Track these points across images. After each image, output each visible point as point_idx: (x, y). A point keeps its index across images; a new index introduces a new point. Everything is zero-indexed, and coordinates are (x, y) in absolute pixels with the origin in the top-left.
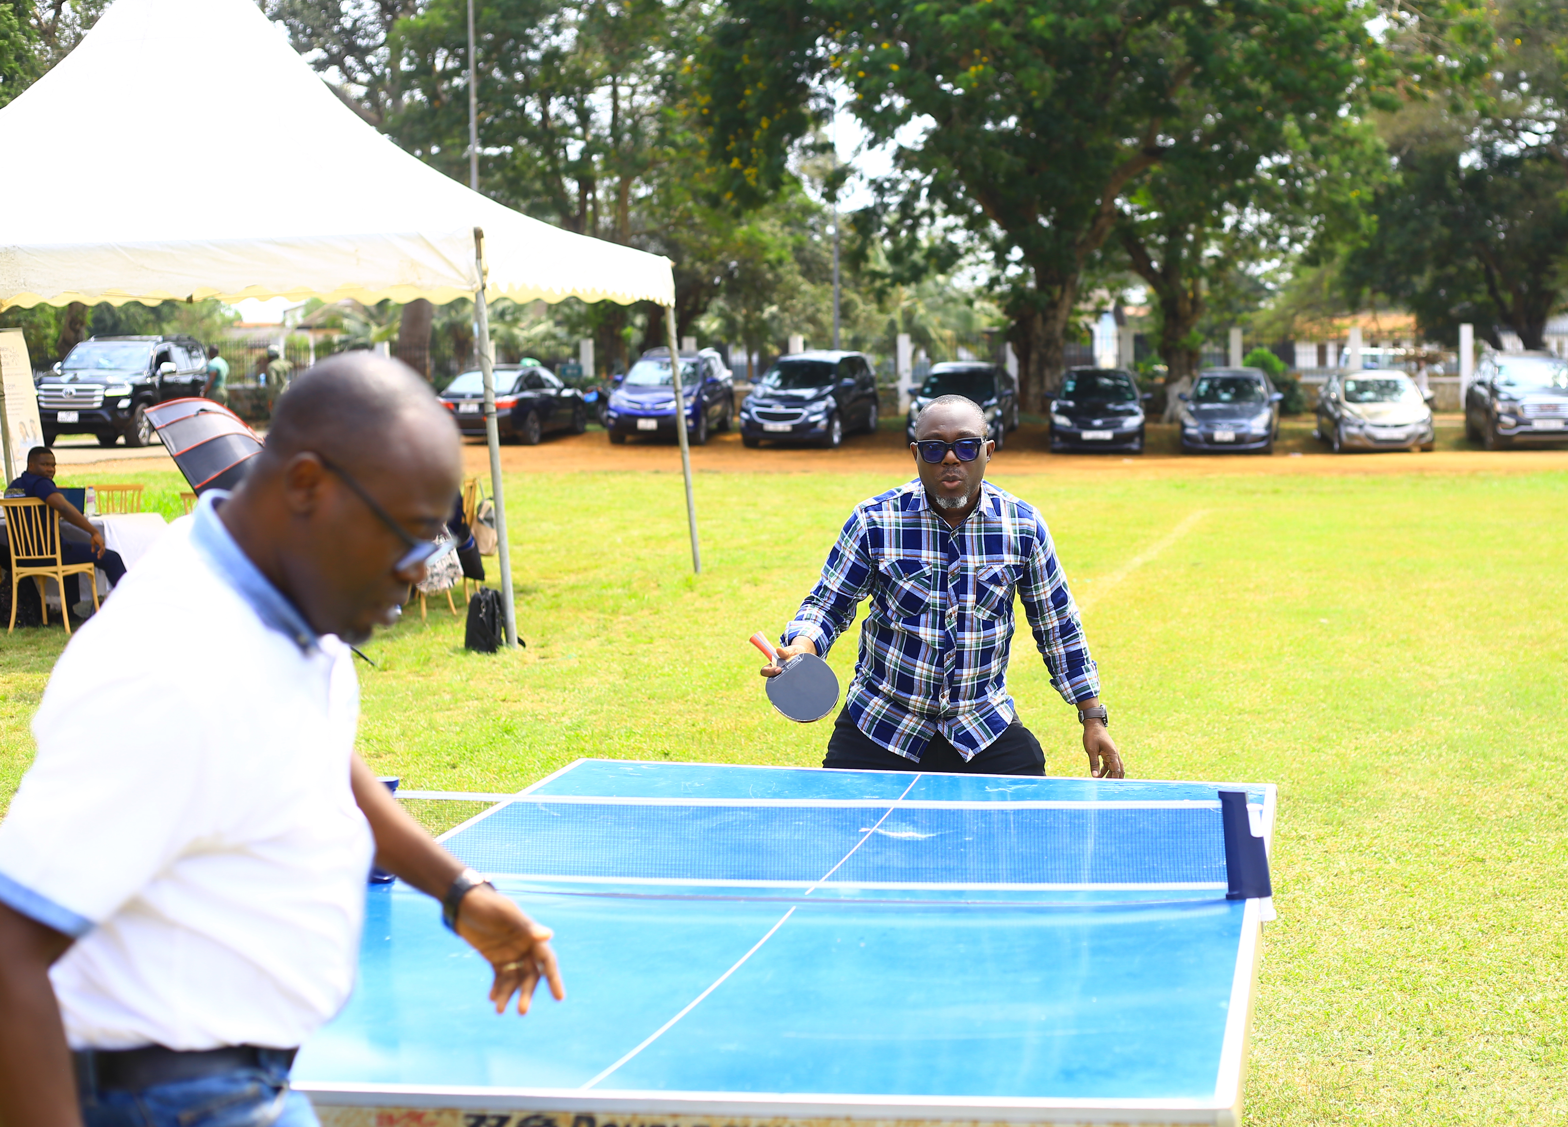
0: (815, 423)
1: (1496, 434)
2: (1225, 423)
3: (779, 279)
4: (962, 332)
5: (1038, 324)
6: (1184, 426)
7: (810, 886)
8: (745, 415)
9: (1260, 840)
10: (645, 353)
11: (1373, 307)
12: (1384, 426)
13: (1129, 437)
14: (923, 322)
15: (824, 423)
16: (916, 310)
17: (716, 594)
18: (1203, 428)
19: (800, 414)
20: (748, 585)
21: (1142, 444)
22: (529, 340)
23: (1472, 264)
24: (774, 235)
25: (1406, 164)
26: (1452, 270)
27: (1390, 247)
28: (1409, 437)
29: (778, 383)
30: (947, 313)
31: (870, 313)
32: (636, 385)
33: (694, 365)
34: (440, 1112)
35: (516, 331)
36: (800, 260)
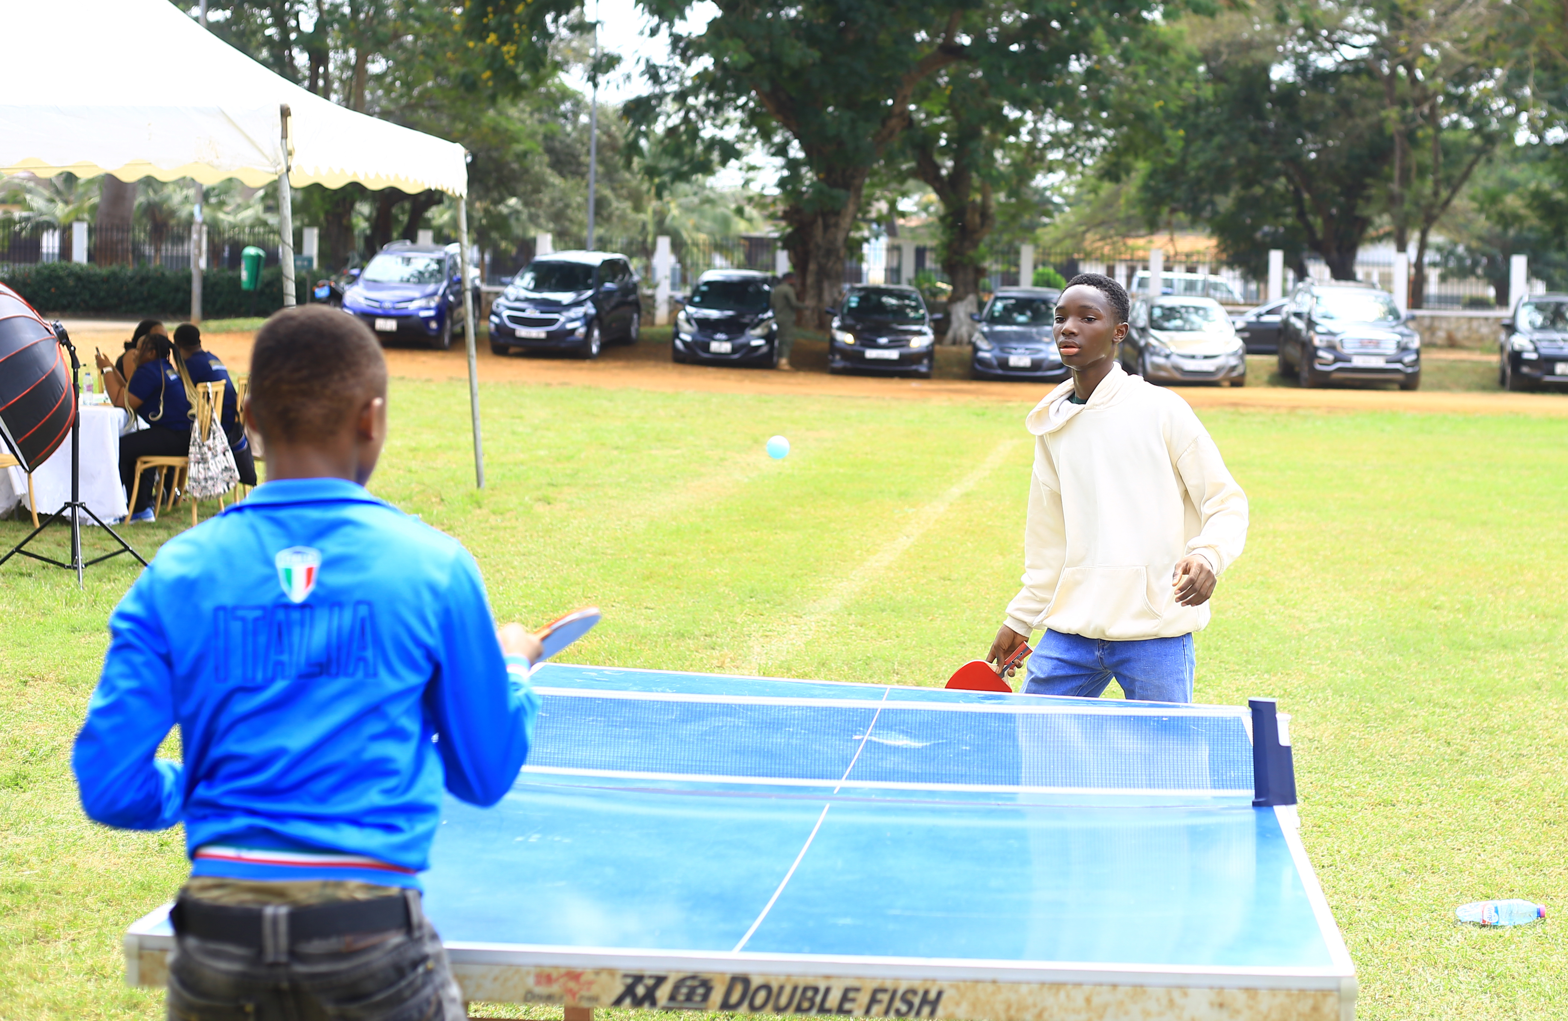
0: (573, 331)
1: (1312, 369)
2: (1021, 348)
3: (526, 171)
4: (718, 238)
5: (818, 233)
6: (976, 349)
7: (837, 784)
8: (494, 319)
9: (1288, 749)
10: (385, 247)
11: (1172, 227)
12: (1193, 357)
13: (916, 358)
14: (676, 224)
15: (582, 331)
16: (669, 210)
17: (508, 511)
18: (997, 352)
19: (557, 320)
20: (540, 503)
21: (930, 367)
22: (233, 226)
23: (1281, 184)
24: (523, 122)
25: (1216, 76)
26: (1258, 190)
27: (1194, 164)
28: (1219, 370)
29: (532, 285)
30: (702, 215)
31: (624, 210)
32: (375, 281)
33: (439, 262)
34: (598, 972)
35: (221, 216)
36: (550, 150)
